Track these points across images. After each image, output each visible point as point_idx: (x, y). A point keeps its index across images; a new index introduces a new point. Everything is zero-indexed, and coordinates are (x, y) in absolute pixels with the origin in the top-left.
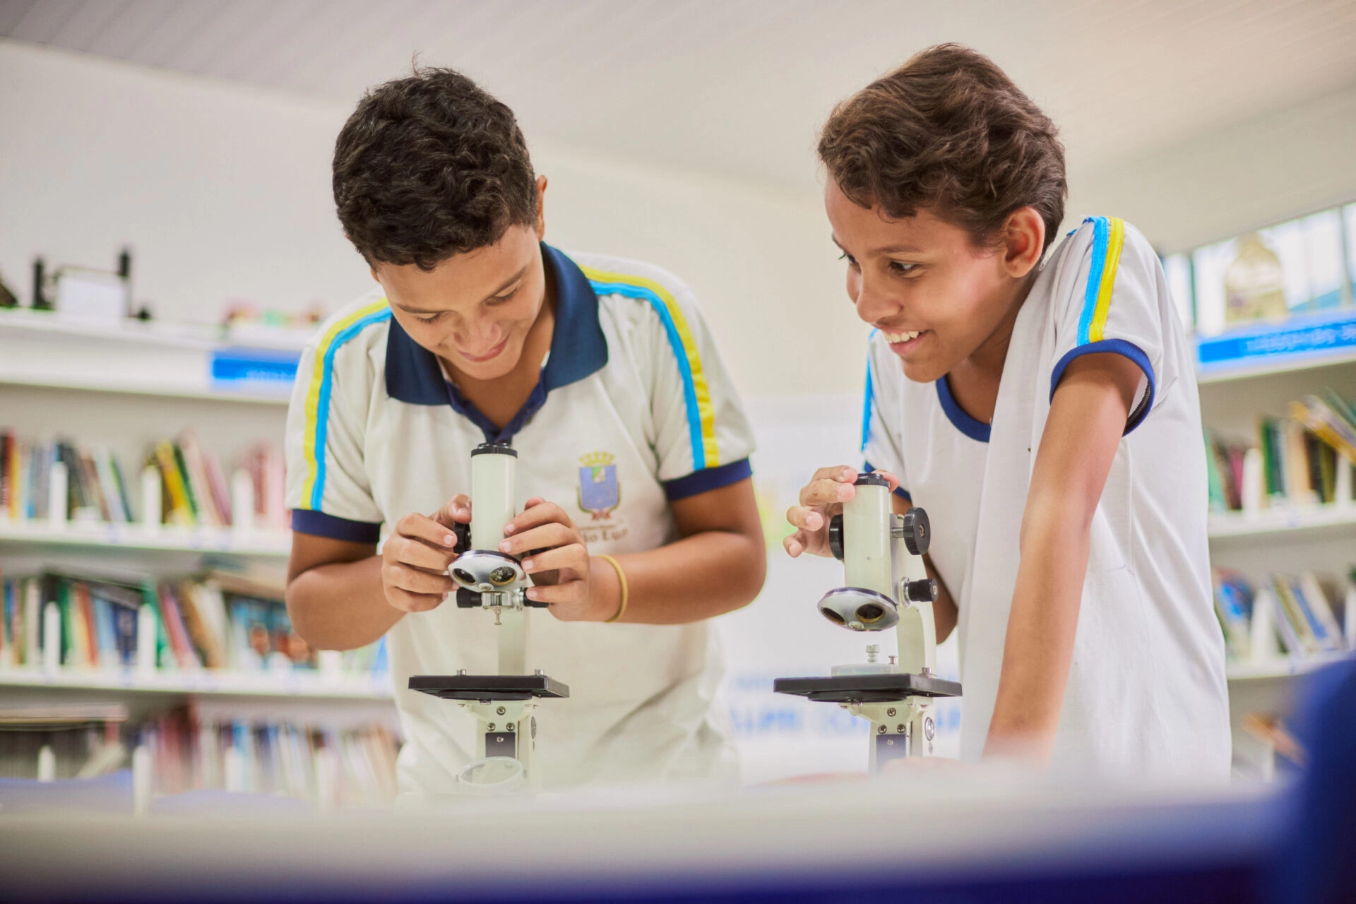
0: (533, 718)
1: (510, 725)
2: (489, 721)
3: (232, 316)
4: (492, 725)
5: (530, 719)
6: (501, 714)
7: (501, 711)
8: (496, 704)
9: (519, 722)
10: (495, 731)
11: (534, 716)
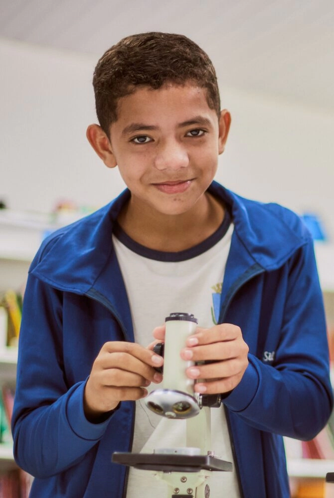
0: (207, 486)
1: (189, 490)
2: (175, 486)
3: (60, 207)
4: (177, 489)
5: (204, 487)
6: (184, 482)
7: (183, 480)
8: (181, 475)
9: (196, 488)
10: (179, 494)
11: (209, 485)
